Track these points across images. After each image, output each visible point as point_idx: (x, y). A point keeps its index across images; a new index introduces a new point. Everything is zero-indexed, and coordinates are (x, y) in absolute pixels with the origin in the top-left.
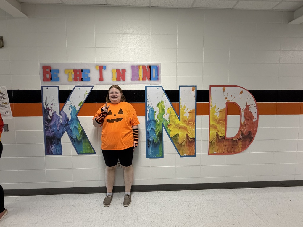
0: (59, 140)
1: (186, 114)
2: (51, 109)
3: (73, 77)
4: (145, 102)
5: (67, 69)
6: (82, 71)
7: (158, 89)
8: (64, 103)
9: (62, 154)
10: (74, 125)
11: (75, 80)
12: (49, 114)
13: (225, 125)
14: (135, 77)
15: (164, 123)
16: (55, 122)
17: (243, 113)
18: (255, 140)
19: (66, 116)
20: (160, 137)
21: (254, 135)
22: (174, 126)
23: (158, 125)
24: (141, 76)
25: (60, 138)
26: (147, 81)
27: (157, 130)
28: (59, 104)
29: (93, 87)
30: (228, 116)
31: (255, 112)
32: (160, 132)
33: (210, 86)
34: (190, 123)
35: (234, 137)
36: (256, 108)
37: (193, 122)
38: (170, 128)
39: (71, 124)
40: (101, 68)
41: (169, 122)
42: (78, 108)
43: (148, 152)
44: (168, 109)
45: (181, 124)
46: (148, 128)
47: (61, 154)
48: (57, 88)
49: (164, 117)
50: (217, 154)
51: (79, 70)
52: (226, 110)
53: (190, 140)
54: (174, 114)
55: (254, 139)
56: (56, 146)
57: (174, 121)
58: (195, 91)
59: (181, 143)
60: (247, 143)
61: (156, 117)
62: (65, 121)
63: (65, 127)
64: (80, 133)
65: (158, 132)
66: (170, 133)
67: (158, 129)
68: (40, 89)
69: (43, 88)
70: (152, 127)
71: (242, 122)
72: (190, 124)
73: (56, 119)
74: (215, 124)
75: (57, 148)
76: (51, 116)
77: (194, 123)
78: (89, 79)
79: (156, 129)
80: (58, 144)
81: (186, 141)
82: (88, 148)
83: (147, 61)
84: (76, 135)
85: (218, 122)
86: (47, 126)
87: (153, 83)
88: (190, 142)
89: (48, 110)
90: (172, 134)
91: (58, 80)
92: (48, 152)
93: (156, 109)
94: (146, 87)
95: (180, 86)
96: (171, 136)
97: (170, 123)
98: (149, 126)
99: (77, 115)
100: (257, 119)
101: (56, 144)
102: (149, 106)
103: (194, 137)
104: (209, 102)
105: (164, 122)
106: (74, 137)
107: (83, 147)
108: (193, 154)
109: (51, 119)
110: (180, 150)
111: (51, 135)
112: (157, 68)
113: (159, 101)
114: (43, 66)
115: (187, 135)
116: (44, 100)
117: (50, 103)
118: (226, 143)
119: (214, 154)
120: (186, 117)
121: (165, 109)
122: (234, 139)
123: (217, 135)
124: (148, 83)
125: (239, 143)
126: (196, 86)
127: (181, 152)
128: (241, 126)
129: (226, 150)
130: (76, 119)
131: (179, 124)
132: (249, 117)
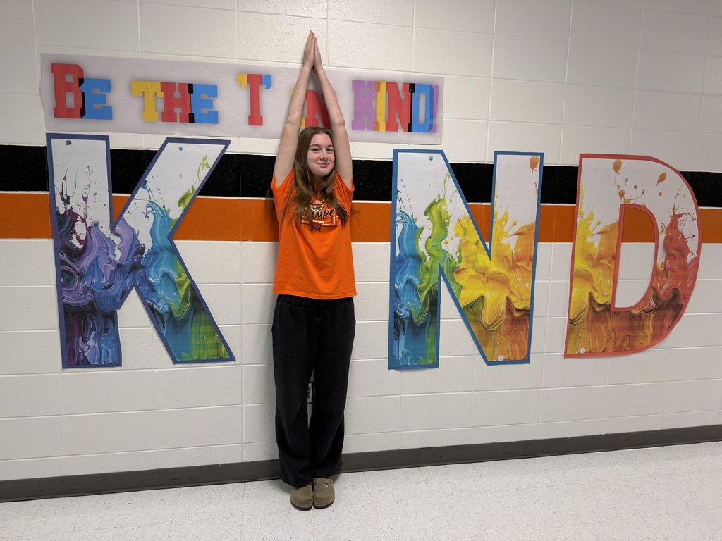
0: (111, 318)
1: (507, 239)
2: (80, 212)
3: (161, 106)
4: (390, 200)
5: (139, 80)
6: (190, 88)
7: (431, 159)
8: (129, 195)
9: (119, 364)
10: (163, 269)
11: (168, 117)
12: (75, 232)
13: (612, 272)
14: (363, 119)
15: (445, 265)
16: (97, 258)
17: (662, 237)
18: (687, 314)
19: (135, 237)
20: (430, 305)
21: (687, 299)
22: (473, 273)
23: (427, 269)
24: (381, 116)
25: (115, 312)
26: (401, 134)
27: (422, 286)
28: (110, 197)
29: (227, 143)
30: (624, 245)
31: (694, 236)
32: (430, 292)
33: (582, 156)
34: (519, 264)
35: (635, 307)
36: (696, 222)
37: (526, 262)
38: (462, 280)
39: (150, 266)
40: (256, 82)
41: (460, 262)
42: (176, 213)
43: (395, 353)
44: (457, 221)
45: (494, 267)
46: (397, 281)
47: (117, 362)
48: (103, 143)
49: (444, 247)
50: (589, 354)
51: (181, 85)
52: (619, 228)
53: (516, 314)
54: (474, 236)
55: (686, 311)
56: (99, 336)
57: (473, 257)
58: (538, 168)
59: (489, 324)
60: (667, 322)
61: (421, 248)
62: (131, 255)
63: (131, 276)
64: (182, 293)
65: (425, 293)
66: (459, 294)
67: (425, 283)
68: (42, 142)
69: (53, 141)
70: (408, 276)
71: (659, 263)
72: (518, 267)
73: (100, 249)
74: (586, 268)
75: (103, 346)
76: (83, 237)
77: (531, 264)
78: (213, 118)
79: (421, 283)
80: (106, 330)
81: (504, 317)
82: (210, 342)
83: (402, 69)
84: (168, 300)
85: (596, 261)
86: (68, 273)
87: (417, 139)
88: (515, 321)
89: (71, 217)
90: (467, 296)
91: (107, 114)
92: (72, 358)
93: (422, 221)
94: (396, 152)
95: (497, 153)
96: (463, 304)
97: (462, 266)
98: (401, 273)
99: (171, 237)
100: (695, 255)
101: (99, 334)
102: (403, 212)
103: (526, 305)
104: (574, 201)
105: (443, 261)
106: (162, 307)
107: (193, 341)
108: (523, 357)
109: (81, 247)
110: (486, 343)
111: (85, 302)
112: (433, 91)
113: (434, 197)
114: (53, 65)
115: (508, 300)
116: (58, 182)
117: (81, 191)
118: (612, 323)
119: (579, 356)
120: (508, 246)
121: (448, 223)
122: (635, 312)
123: (591, 299)
124: (402, 138)
125: (646, 324)
126: (542, 155)
127: (487, 351)
128: (656, 273)
129: (611, 344)
130: (168, 249)
131: (486, 268)
132: (676, 249)
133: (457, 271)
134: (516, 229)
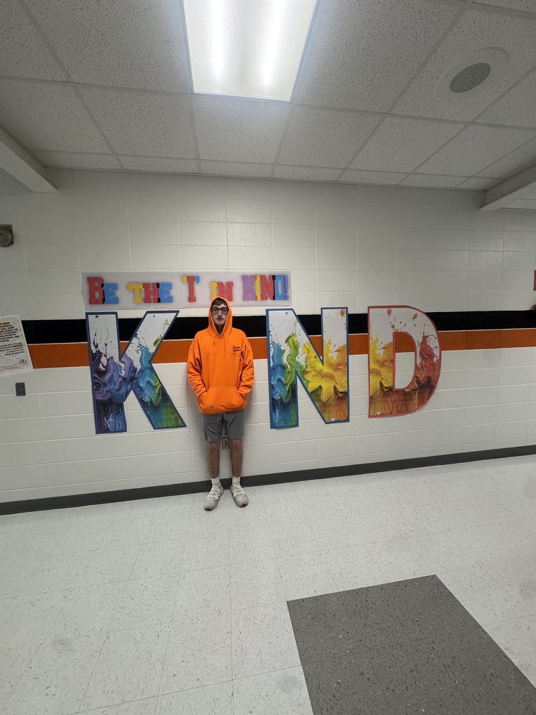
0: (121, 406)
1: (332, 354)
2: (104, 352)
3: (143, 295)
4: (266, 336)
5: (132, 283)
6: (158, 285)
7: (287, 313)
8: (128, 341)
9: (126, 431)
10: (147, 379)
11: (147, 300)
12: (101, 362)
13: (392, 369)
14: (248, 295)
15: (298, 370)
16: (112, 375)
17: (418, 349)
18: (438, 391)
19: (132, 363)
20: (292, 392)
21: (436, 382)
23: (289, 372)
24: (258, 293)
25: (122, 403)
26: (270, 301)
28: (119, 343)
29: (178, 312)
30: (397, 354)
31: (437, 347)
32: (291, 385)
33: (369, 308)
34: (339, 367)
35: (407, 388)
36: (437, 340)
37: (343, 366)
38: (308, 377)
39: (140, 378)
40: (192, 280)
41: (306, 368)
42: (152, 349)
43: (274, 419)
44: (303, 345)
45: (326, 370)
46: (272, 379)
47: (124, 430)
48: (115, 315)
49: (297, 360)
50: (382, 415)
51: (153, 284)
52: (393, 345)
53: (340, 395)
54: (313, 353)
55: (437, 389)
57: (314, 365)
58: (345, 315)
59: (325, 401)
60: (426, 396)
61: (285, 361)
62: (130, 373)
63: (130, 384)
64: (157, 392)
65: (288, 385)
66: (308, 385)
67: (288, 380)
68: (83, 317)
69: (89, 316)
70: (278, 376)
71: (418, 363)
72: (339, 369)
73: (114, 370)
74: (376, 368)
75: (117, 421)
76: (105, 365)
77: (346, 367)
78: (170, 300)
79: (286, 380)
80: (118, 413)
81: (333, 396)
82: (173, 417)
83: (267, 268)
84: (150, 395)
85: (382, 364)
86: (98, 383)
87: (279, 304)
88: (339, 399)
89: (99, 354)
90: (312, 387)
91: (116, 301)
92: (101, 428)
93: (284, 347)
94: (267, 311)
95: (322, 309)
96: (310, 391)
97: (308, 370)
98: (274, 376)
99: (150, 362)
100: (439, 358)
101: (115, 415)
102: (273, 342)
103: (345, 389)
104: (367, 332)
105: (297, 368)
106: (147, 399)
107: (164, 417)
108: (345, 418)
109: (104, 369)
110: (324, 412)
111: (106, 398)
112: (285, 279)
113: (290, 334)
114: (88, 278)
115: (335, 387)
116: (92, 337)
117: (104, 341)
118: (395, 397)
119: (377, 416)
120: (333, 358)
121: (299, 347)
122: (407, 390)
123: (381, 385)
124: (270, 303)
125: (414, 397)
126: (347, 308)
127: (325, 416)
128: (417, 368)
129: (395, 409)
130: (149, 368)
131: (321, 371)
132: (427, 355)
133: (305, 372)
134: (336, 348)
